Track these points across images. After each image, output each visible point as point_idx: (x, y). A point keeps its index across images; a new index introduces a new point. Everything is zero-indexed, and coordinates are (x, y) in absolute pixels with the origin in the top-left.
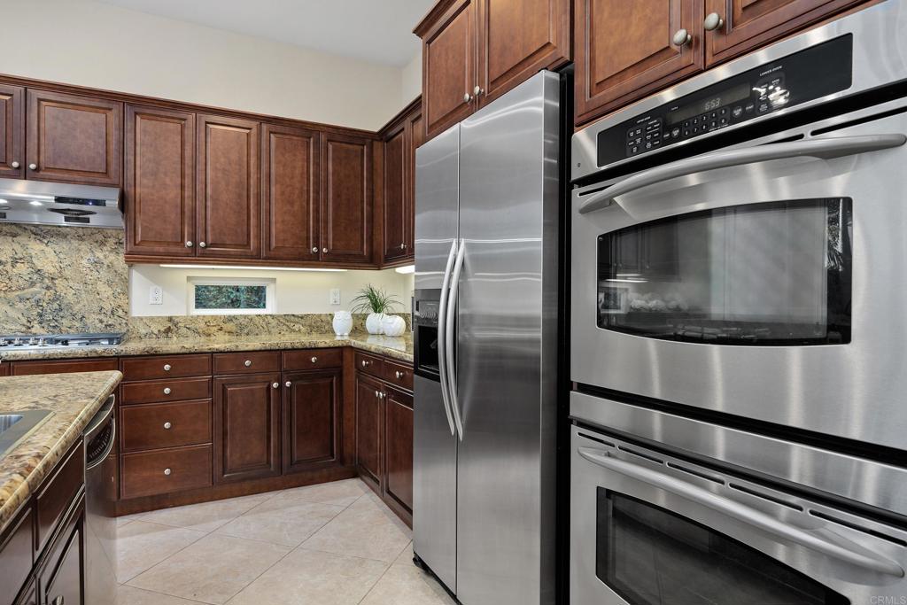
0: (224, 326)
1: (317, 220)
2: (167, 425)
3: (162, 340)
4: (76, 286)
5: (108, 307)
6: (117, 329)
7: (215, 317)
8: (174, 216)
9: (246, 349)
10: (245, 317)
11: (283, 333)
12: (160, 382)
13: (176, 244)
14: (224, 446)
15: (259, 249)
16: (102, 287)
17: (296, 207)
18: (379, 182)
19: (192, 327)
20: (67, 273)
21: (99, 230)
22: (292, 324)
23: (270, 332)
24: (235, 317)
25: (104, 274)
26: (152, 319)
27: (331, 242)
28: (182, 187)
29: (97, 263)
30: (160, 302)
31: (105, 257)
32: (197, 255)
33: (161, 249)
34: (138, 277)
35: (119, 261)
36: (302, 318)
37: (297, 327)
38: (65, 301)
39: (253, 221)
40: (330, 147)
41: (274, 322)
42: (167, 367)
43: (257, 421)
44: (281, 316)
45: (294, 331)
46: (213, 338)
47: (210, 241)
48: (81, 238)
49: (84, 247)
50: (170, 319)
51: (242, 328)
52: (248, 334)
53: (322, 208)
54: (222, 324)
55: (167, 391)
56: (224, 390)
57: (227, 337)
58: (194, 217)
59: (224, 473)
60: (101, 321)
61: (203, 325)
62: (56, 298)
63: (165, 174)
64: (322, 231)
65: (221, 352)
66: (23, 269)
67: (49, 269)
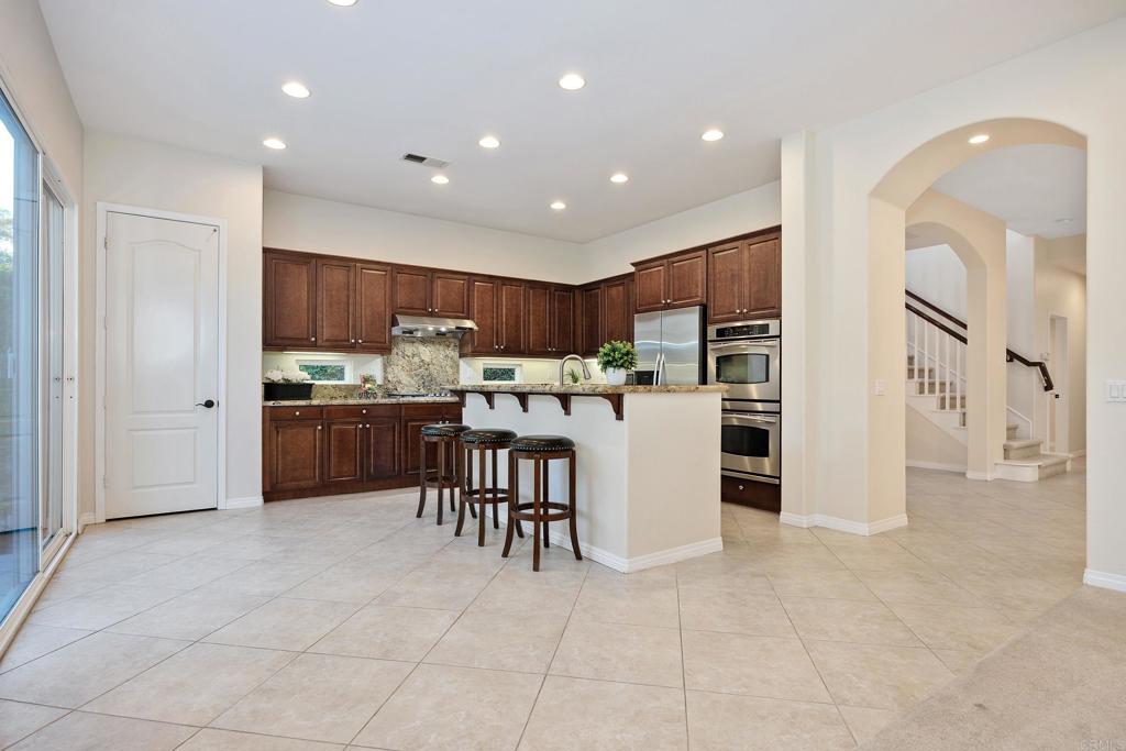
1: (550, 334)
4: (438, 368)
5: (451, 379)
8: (490, 333)
13: (490, 347)
15: (525, 349)
16: (448, 369)
17: (541, 327)
18: (578, 312)
20: (434, 362)
21: (448, 339)
25: (449, 362)
27: (556, 345)
29: (446, 356)
31: (450, 353)
32: (499, 353)
33: (484, 350)
34: (462, 363)
35: (456, 354)
38: (434, 376)
40: (556, 294)
47: (505, 345)
49: (441, 348)
58: (497, 334)
62: (430, 375)
63: (486, 312)
64: (552, 339)
66: (416, 359)
67: (427, 359)
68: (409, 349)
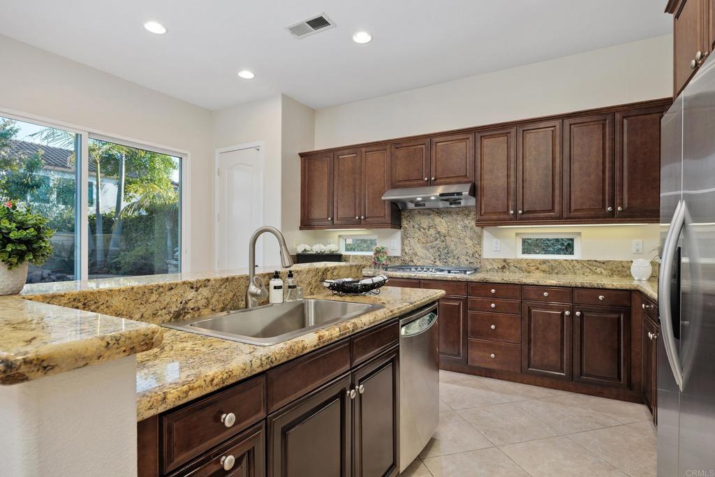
0: (540, 267)
1: (613, 185)
2: (493, 327)
3: (500, 274)
4: (455, 240)
5: (471, 252)
6: (475, 266)
7: (533, 260)
8: (503, 195)
9: (545, 284)
10: (555, 261)
11: (586, 274)
12: (489, 299)
13: (504, 213)
14: (529, 349)
15: (562, 211)
16: (468, 241)
17: (592, 177)
19: (519, 266)
20: (451, 233)
21: (466, 207)
22: (594, 268)
23: (575, 273)
24: (548, 261)
25: (469, 233)
26: (494, 260)
27: (626, 202)
28: (508, 176)
29: (465, 227)
30: (499, 249)
31: (469, 223)
32: (517, 220)
33: (495, 217)
34: (486, 233)
35: (476, 224)
36: (603, 263)
37: (599, 270)
38: (450, 249)
39: (557, 192)
40: (625, 121)
41: (579, 266)
42: (493, 291)
43: (553, 336)
44: (585, 261)
45: (597, 273)
46: (532, 274)
47: (525, 210)
48: (457, 213)
49: (459, 218)
50: (505, 260)
51: (552, 269)
52: (557, 273)
53: (617, 174)
54: (539, 266)
55: (493, 305)
56: (530, 311)
57: (542, 274)
58: (515, 195)
59: (529, 367)
60: (467, 260)
61: (525, 265)
62: (446, 247)
63: (498, 170)
64: (617, 193)
65: (527, 285)
66: (432, 231)
67: (443, 231)
68: (425, 221)
